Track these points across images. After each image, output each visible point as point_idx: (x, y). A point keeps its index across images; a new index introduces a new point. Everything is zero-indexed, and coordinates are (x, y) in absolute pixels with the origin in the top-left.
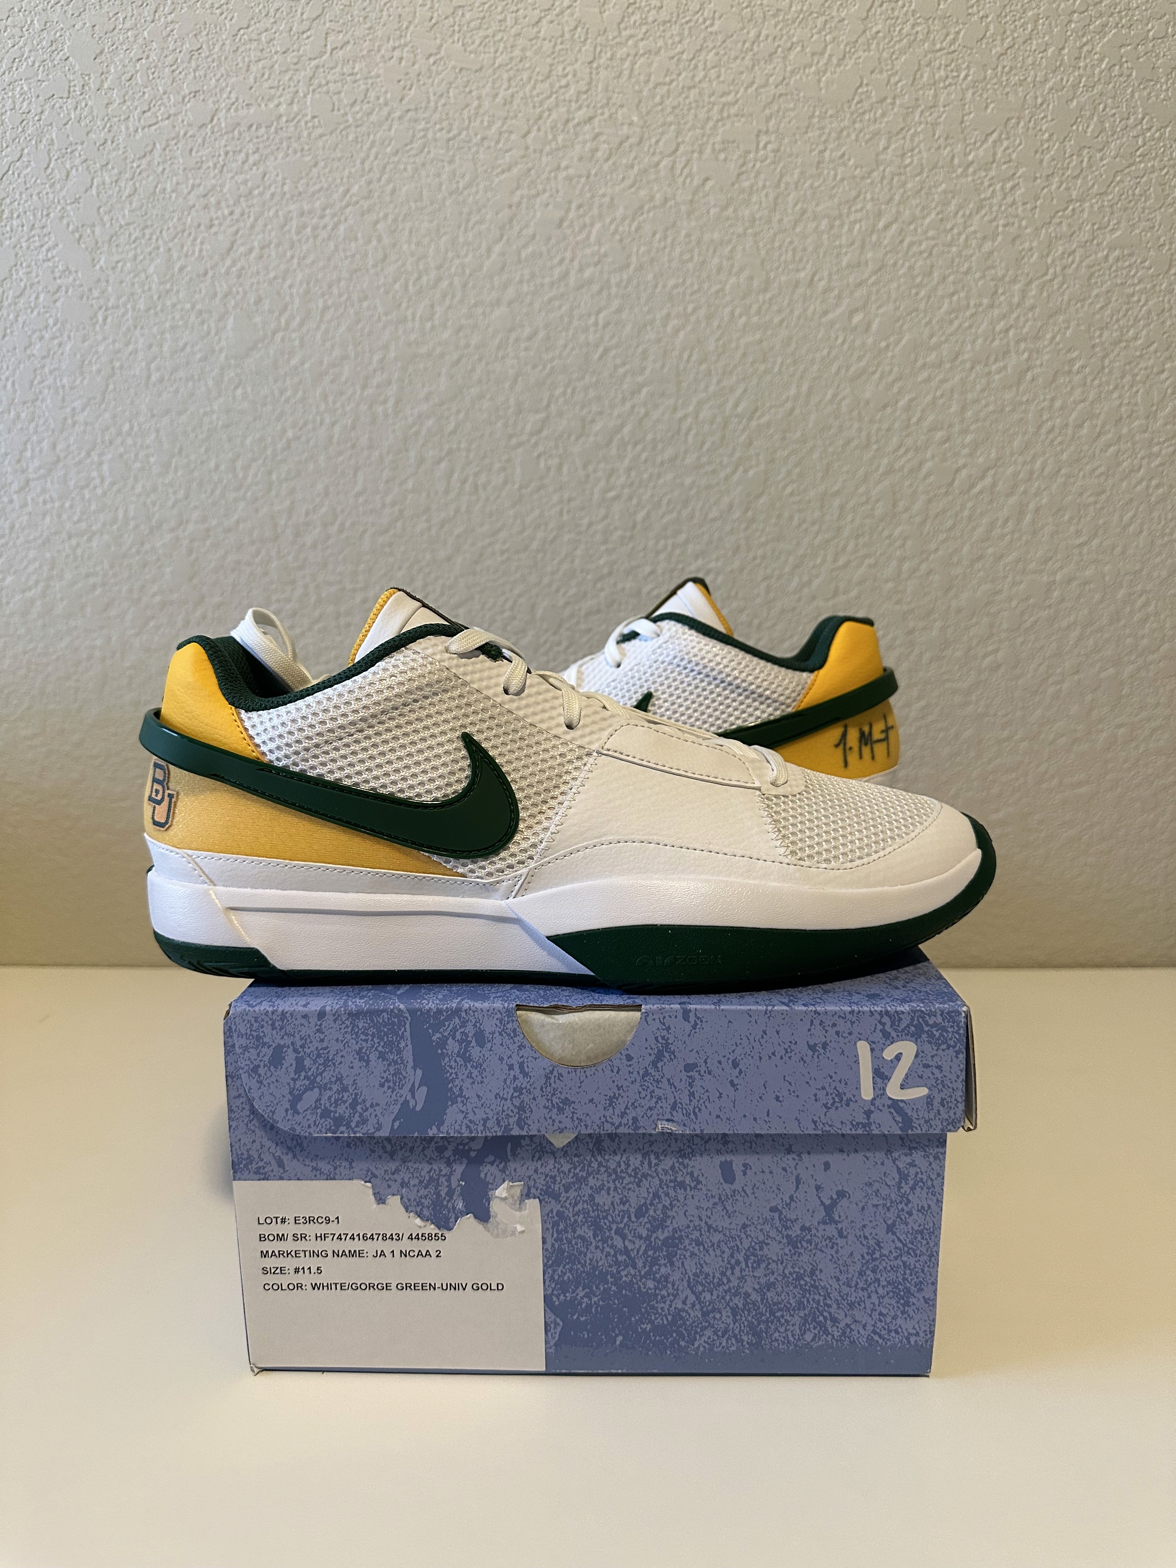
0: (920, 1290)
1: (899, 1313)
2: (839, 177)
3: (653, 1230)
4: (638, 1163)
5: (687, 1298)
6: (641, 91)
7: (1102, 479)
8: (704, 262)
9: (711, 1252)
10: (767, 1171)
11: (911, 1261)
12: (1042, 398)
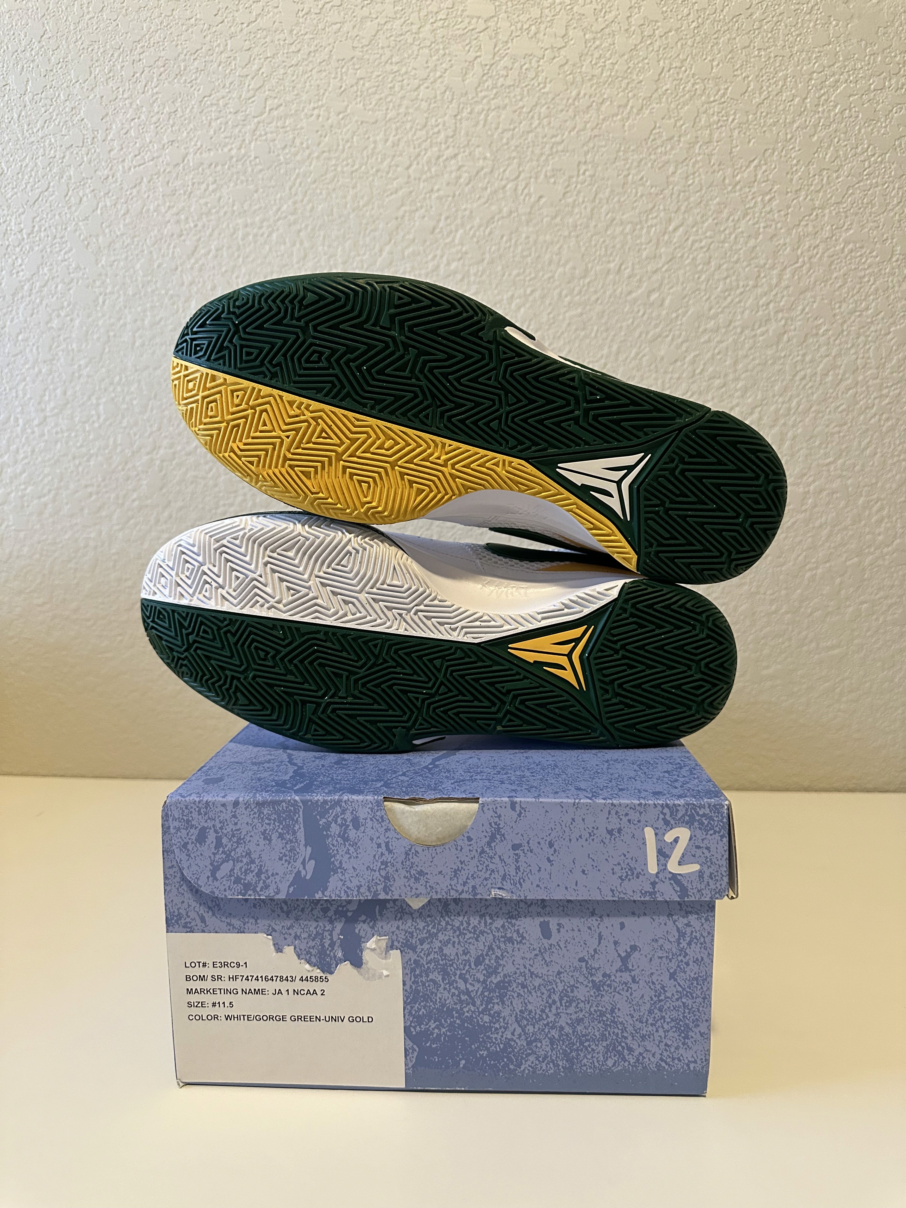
0: (698, 1026)
1: (680, 1044)
2: (639, 195)
3: (489, 975)
4: (476, 922)
5: (514, 1030)
6: (492, 135)
7: (845, 413)
8: (539, 257)
9: (533, 993)
10: (576, 929)
11: (690, 1002)
12: (796, 354)
